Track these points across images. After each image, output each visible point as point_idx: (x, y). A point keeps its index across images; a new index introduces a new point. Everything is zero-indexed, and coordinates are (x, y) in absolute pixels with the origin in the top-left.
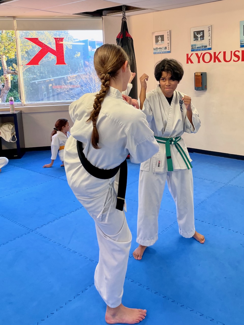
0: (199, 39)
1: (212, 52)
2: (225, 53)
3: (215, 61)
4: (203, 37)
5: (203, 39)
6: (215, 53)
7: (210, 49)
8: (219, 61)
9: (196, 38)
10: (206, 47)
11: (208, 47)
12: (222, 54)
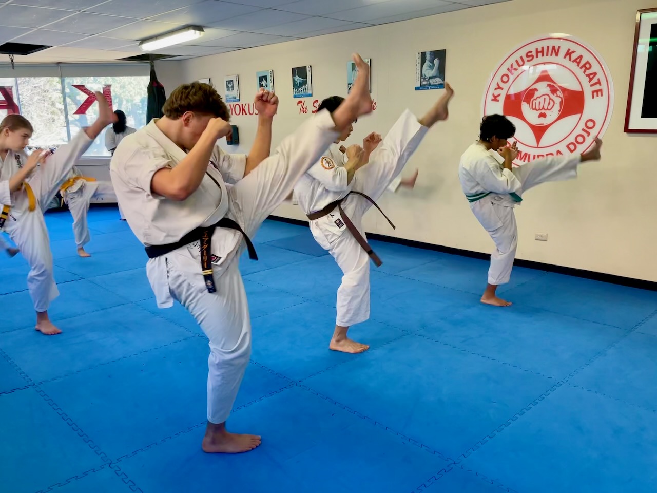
0: (230, 89)
1: (240, 103)
2: (249, 105)
3: (243, 114)
4: (232, 87)
5: (233, 90)
6: (242, 105)
7: (239, 100)
8: (246, 114)
9: (228, 87)
10: (235, 98)
11: (238, 98)
12: (247, 105)
